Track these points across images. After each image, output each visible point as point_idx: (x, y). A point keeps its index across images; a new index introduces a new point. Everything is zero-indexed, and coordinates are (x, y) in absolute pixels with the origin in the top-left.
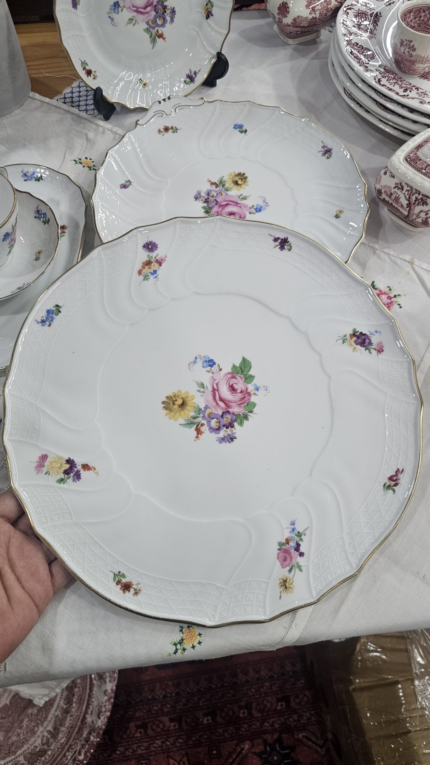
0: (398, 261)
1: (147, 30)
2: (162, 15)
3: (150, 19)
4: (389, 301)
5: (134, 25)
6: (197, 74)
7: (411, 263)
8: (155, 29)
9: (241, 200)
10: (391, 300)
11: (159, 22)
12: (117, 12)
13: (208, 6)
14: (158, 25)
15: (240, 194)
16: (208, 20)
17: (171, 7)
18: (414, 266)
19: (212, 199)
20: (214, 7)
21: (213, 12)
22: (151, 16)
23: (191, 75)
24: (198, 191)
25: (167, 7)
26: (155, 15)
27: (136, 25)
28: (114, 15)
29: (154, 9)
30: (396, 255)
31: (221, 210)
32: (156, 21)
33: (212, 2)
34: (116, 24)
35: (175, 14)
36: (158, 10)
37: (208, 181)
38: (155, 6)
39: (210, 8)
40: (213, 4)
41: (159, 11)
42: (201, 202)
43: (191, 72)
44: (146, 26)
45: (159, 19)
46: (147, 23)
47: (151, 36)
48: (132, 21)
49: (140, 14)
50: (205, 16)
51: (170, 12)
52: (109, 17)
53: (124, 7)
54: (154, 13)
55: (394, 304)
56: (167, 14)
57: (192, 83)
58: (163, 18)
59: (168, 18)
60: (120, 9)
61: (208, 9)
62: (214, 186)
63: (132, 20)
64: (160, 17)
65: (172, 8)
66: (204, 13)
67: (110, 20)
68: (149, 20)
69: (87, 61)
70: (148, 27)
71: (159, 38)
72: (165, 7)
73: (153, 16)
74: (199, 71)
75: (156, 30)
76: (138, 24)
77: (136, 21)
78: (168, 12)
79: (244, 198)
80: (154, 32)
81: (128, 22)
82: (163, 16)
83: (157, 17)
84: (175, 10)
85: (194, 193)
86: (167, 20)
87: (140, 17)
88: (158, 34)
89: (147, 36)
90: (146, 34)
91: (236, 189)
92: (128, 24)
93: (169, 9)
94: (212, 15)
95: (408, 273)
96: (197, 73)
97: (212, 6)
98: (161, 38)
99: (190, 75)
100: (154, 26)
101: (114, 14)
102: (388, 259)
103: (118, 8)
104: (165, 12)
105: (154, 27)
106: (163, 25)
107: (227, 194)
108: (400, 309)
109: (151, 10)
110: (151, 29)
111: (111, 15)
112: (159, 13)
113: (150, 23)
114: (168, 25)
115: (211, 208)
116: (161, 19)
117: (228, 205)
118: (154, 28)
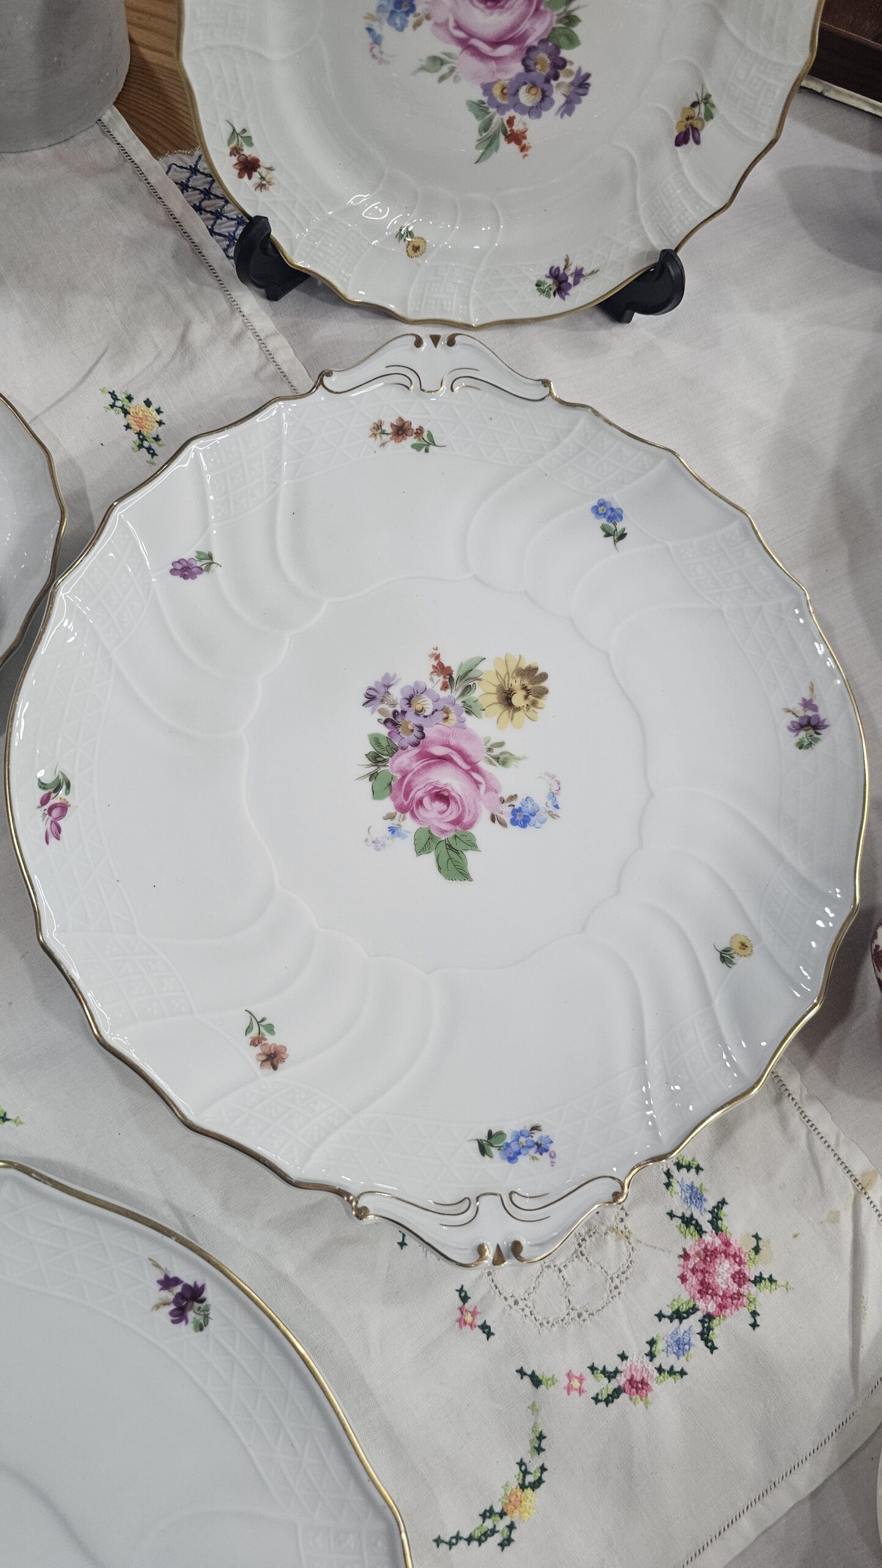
0: (829, 1165)
1: (479, 108)
2: (540, 81)
3: (499, 80)
4: (734, 1288)
5: (442, 78)
6: (582, 280)
7: (861, 1188)
8: (503, 113)
9: (491, 763)
10: (740, 1286)
11: (526, 98)
12: (399, 25)
13: (696, 110)
14: (517, 105)
15: (499, 740)
16: (678, 149)
17: (580, 70)
18: (863, 1200)
19: (412, 720)
20: (711, 122)
21: (703, 134)
22: (507, 72)
23: (564, 274)
24: (387, 676)
25: (568, 67)
26: (519, 75)
27: (449, 81)
28: (386, 30)
29: (523, 55)
30: (832, 1142)
31: (419, 770)
32: (517, 91)
33: (713, 106)
34: (384, 57)
35: (585, 94)
36: (536, 64)
37: (432, 655)
38: (531, 49)
39: (701, 119)
40: (713, 111)
41: (538, 67)
42: (377, 715)
43: (566, 267)
44: (478, 95)
45: (529, 91)
46: (487, 89)
47: (485, 128)
48: (439, 66)
49: (473, 55)
50: (676, 133)
51: (572, 84)
52: (370, 30)
53: (428, 17)
54: (517, 68)
55: (742, 1305)
56: (559, 86)
57: (557, 296)
58: (543, 92)
59: (558, 98)
60: (412, 19)
61: (692, 118)
62: (440, 680)
63: (443, 63)
64: (534, 85)
65: (583, 73)
66: (675, 124)
67: (367, 39)
68: (495, 83)
69: (252, 132)
70: (485, 99)
71: (509, 142)
72: (561, 63)
73: (512, 75)
74: (593, 273)
75: (506, 117)
76: (456, 80)
77: (452, 70)
78: (565, 79)
79: (502, 757)
80: (499, 119)
81: (424, 63)
82: (546, 86)
83: (525, 84)
84: (588, 81)
85: (372, 678)
86: (552, 102)
87: (468, 62)
88: (508, 129)
89: (473, 124)
90: (471, 117)
91: (495, 719)
92: (423, 68)
93: (570, 73)
94: (697, 142)
95: (834, 1218)
96: (583, 276)
97: (709, 116)
98: (513, 144)
99: (562, 271)
100: (505, 102)
101: (386, 25)
102: (802, 1142)
103: (407, 13)
104: (556, 77)
105: (504, 105)
106: (535, 111)
107: (461, 723)
108: (751, 1328)
109: (512, 57)
110: (492, 110)
111: (376, 26)
112: (533, 74)
113: (496, 91)
114: (549, 116)
115: (393, 750)
116: (533, 91)
117: (447, 763)
118: (501, 109)
